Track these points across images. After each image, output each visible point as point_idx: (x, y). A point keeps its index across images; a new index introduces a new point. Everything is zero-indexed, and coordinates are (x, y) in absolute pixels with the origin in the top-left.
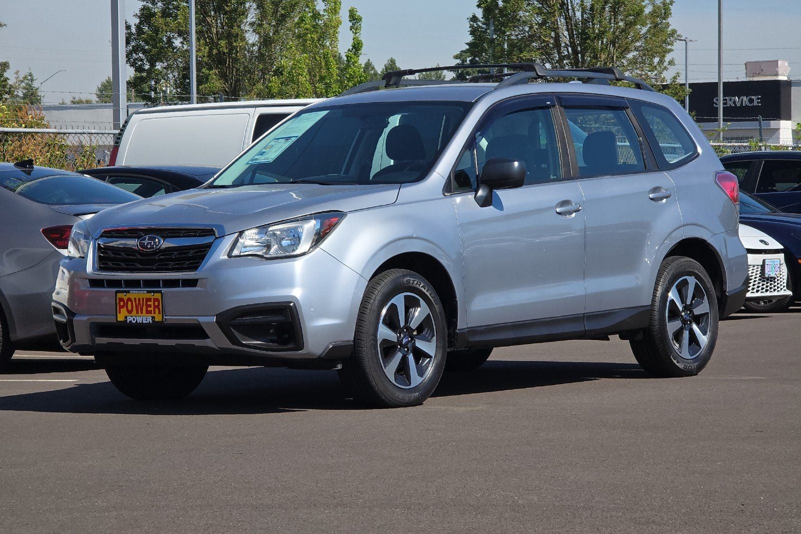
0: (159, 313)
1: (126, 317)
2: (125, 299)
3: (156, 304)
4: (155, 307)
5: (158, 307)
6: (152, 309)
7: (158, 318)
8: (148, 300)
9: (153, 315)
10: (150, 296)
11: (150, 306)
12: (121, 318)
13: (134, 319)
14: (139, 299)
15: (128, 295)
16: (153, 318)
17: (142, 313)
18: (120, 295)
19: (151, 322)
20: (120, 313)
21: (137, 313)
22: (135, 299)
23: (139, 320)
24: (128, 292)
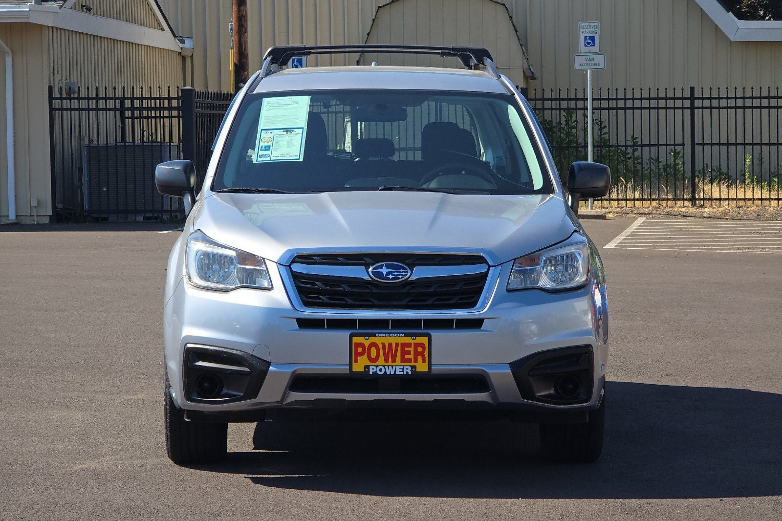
0: (424, 361)
1: (367, 367)
2: (367, 344)
3: (420, 349)
4: (416, 354)
5: (422, 354)
6: (412, 356)
7: (422, 367)
8: (404, 345)
9: (413, 364)
10: (408, 340)
11: (409, 353)
12: (358, 367)
13: (381, 370)
14: (390, 344)
15: (372, 339)
16: (413, 367)
17: (394, 361)
18: (356, 340)
19: (410, 373)
20: (356, 361)
21: (386, 360)
22: (383, 344)
23: (390, 371)
24: (374, 335)
